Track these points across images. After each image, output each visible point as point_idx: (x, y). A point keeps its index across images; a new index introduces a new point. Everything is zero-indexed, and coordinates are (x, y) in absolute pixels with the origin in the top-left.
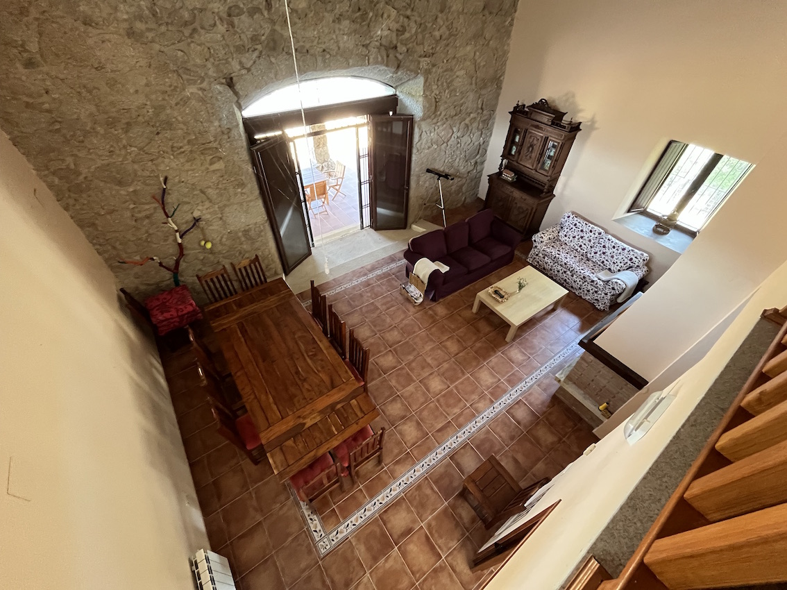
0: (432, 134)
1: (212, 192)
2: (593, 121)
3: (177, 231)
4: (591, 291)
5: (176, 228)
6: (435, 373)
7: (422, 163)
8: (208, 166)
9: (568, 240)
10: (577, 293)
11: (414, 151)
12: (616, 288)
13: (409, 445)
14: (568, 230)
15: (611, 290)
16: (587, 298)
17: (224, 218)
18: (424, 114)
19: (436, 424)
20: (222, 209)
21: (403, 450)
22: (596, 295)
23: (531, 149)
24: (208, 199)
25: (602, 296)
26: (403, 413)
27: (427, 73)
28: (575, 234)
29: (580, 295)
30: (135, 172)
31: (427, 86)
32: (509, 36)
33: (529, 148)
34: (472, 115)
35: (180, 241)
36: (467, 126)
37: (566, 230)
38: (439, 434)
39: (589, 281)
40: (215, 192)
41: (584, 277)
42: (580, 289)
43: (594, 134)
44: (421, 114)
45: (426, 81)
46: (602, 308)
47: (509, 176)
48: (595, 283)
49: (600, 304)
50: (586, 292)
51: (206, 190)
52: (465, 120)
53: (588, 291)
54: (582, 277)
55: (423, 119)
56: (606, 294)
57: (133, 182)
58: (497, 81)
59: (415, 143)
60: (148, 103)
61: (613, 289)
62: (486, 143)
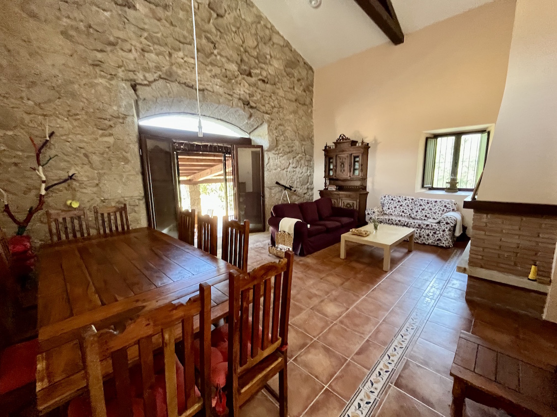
0: (276, 161)
1: (95, 159)
2: (375, 140)
3: (44, 182)
4: (431, 235)
5: (44, 178)
6: (326, 300)
7: (272, 179)
8: (98, 136)
9: (391, 211)
10: (419, 242)
11: (265, 169)
12: (449, 222)
13: (324, 379)
14: (389, 204)
15: (446, 226)
16: (430, 241)
17: (101, 185)
18: (270, 146)
19: (352, 346)
20: (100, 176)
21: (318, 388)
22: (436, 236)
23: (342, 165)
24: (90, 162)
25: (441, 234)
26: (301, 342)
27: (269, 123)
28: (395, 205)
29: (422, 242)
30: (22, 119)
31: (270, 130)
32: (312, 118)
33: (341, 165)
34: (299, 155)
35: (43, 192)
36: (297, 161)
37: (387, 205)
38: (361, 356)
39: (424, 227)
40: (99, 159)
41: (419, 225)
42: (420, 236)
43: (379, 146)
44: (268, 145)
45: (269, 126)
46: (447, 245)
47: (333, 188)
48: (430, 226)
49: (444, 242)
50: (426, 237)
51: (90, 155)
52: (296, 157)
53: (428, 235)
54: (417, 226)
55: (269, 150)
56: (444, 231)
57: (15, 127)
58: (310, 138)
59: (265, 164)
60: (60, 75)
61: (447, 223)
62: (311, 175)
